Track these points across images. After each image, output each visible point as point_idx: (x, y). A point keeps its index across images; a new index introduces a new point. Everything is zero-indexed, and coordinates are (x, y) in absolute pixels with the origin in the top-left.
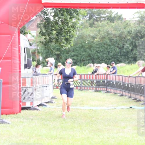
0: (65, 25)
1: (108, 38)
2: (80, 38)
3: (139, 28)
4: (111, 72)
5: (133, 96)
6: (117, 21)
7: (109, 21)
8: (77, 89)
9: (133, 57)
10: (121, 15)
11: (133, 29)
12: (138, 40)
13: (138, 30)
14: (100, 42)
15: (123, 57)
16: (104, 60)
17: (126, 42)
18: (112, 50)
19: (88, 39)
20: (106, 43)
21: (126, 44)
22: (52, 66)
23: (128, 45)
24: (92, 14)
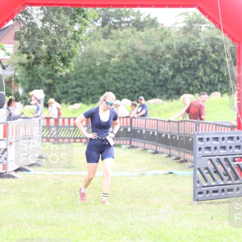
0: (62, 34)
1: (133, 57)
2: (86, 57)
3: (185, 40)
4: (138, 113)
5: (175, 153)
6: (148, 29)
7: (136, 29)
8: (81, 142)
9: (175, 88)
10: (156, 18)
11: (175, 42)
12: (184, 60)
13: (183, 42)
14: (120, 63)
15: (158, 88)
16: (127, 94)
17: (164, 64)
18: (140, 77)
19: (100, 59)
20: (130, 65)
21: (164, 67)
22: (39, 105)
23: (167, 69)
24: (107, 17)
